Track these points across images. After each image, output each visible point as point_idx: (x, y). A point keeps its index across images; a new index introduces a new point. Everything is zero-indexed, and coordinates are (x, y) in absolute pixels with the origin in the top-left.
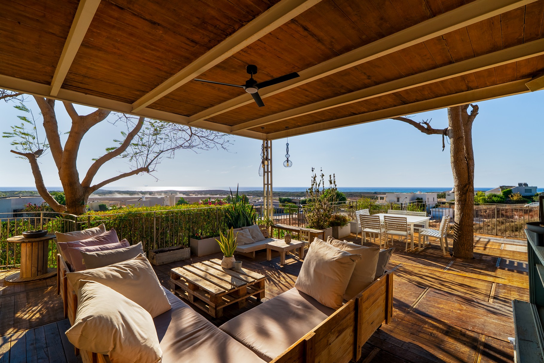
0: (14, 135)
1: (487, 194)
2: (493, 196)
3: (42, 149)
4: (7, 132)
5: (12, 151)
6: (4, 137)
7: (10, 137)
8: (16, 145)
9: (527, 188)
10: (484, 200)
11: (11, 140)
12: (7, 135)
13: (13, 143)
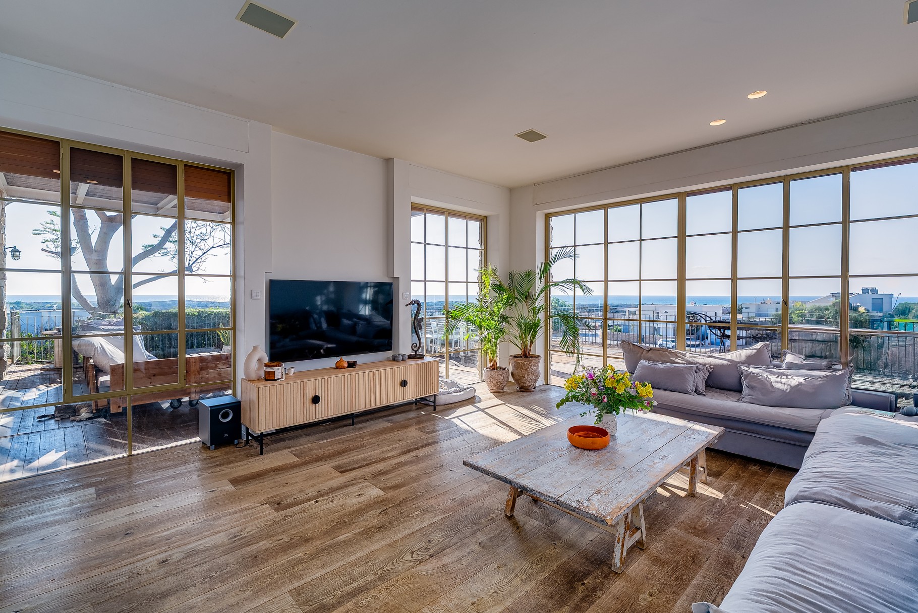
0: (45, 232)
1: (809, 306)
2: (816, 310)
3: (75, 246)
4: (37, 229)
5: (43, 250)
6: (34, 234)
7: (41, 234)
8: (46, 243)
9: (875, 296)
10: (802, 316)
11: (41, 238)
12: (37, 233)
13: (44, 241)
